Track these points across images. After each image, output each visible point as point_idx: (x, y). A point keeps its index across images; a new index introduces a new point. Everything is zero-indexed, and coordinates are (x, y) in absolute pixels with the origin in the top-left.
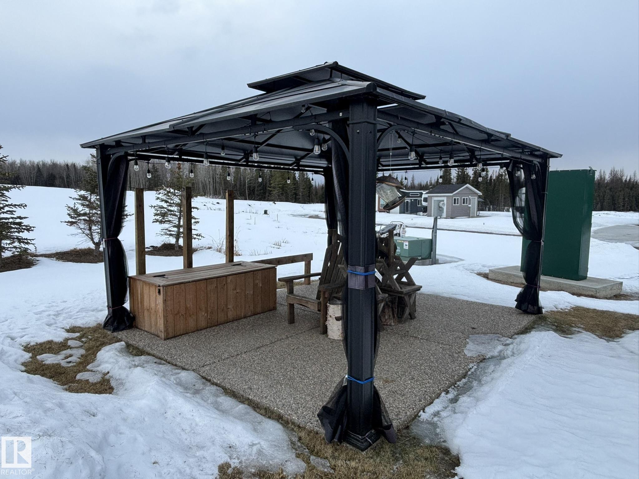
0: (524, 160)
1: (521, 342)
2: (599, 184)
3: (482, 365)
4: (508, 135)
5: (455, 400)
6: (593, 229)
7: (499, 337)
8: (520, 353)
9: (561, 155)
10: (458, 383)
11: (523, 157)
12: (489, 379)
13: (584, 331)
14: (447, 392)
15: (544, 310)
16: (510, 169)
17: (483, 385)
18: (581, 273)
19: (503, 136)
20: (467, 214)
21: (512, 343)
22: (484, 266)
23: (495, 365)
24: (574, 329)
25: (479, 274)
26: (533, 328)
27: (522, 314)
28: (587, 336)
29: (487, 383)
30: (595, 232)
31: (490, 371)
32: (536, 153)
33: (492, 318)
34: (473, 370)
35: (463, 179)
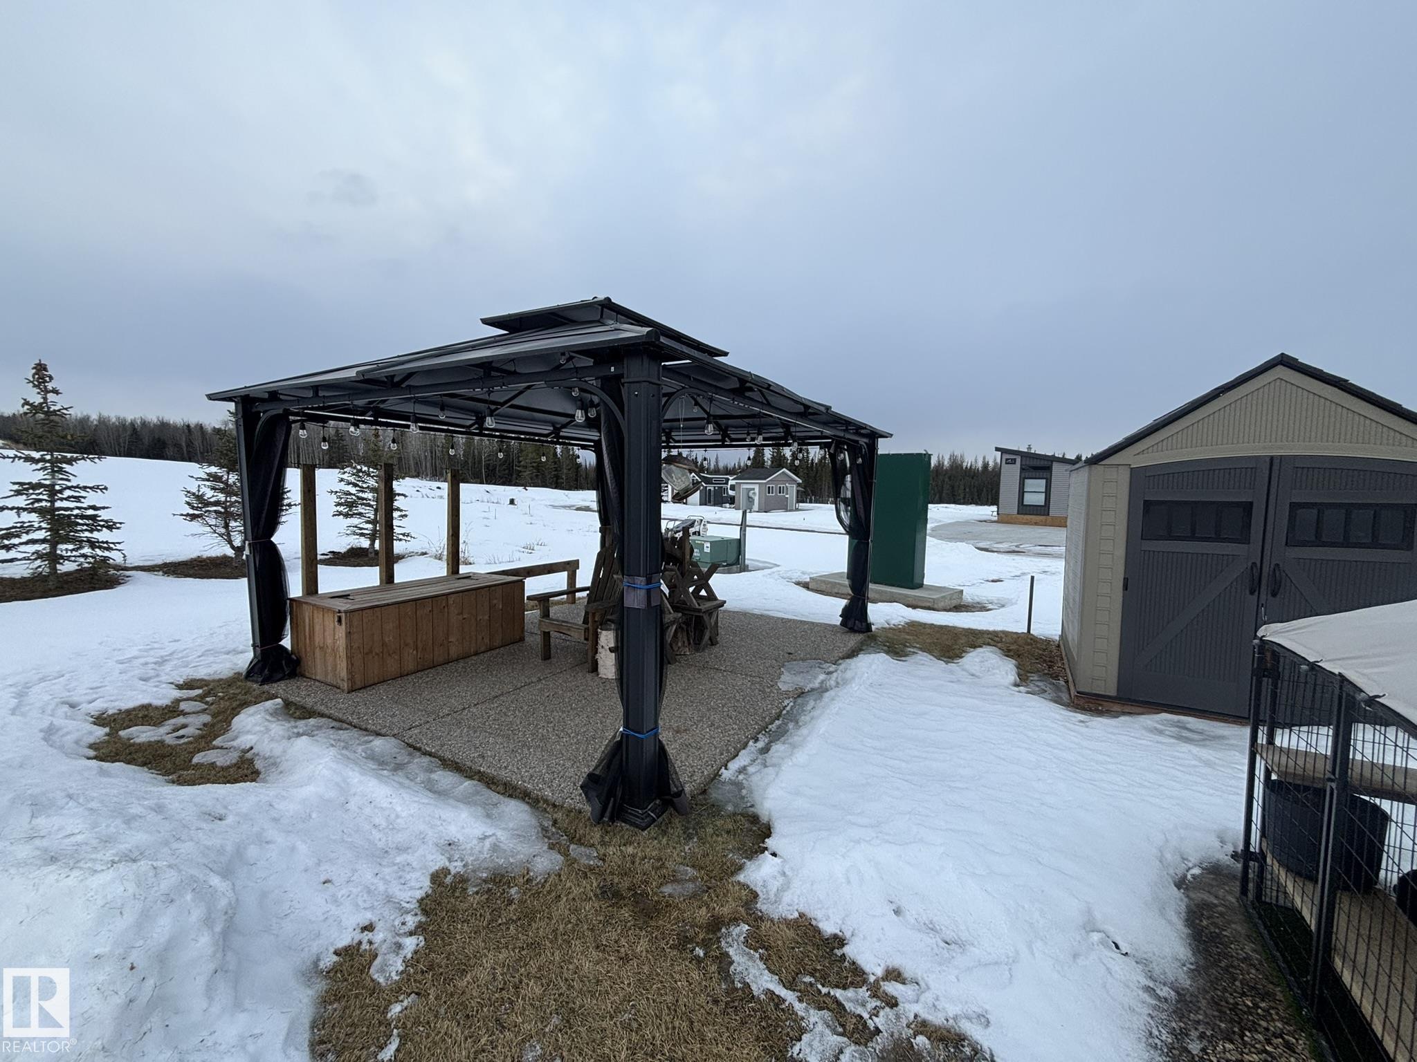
0: (849, 439)
1: (846, 669)
2: (937, 471)
3: (799, 701)
4: (828, 408)
5: (765, 750)
6: (929, 526)
7: (821, 664)
8: (846, 682)
9: (892, 435)
10: (770, 726)
11: (848, 436)
12: (808, 718)
13: (920, 652)
14: (756, 740)
15: (873, 628)
16: (832, 451)
17: (800, 726)
18: (917, 581)
19: (823, 409)
20: (784, 506)
21: (836, 671)
22: (803, 573)
23: (815, 700)
24: (909, 649)
25: (798, 583)
26: (861, 650)
27: (847, 632)
28: (923, 657)
29: (805, 724)
30: (933, 530)
31: (809, 708)
32: (863, 431)
33: (813, 639)
34: (788, 708)
35: (779, 462)
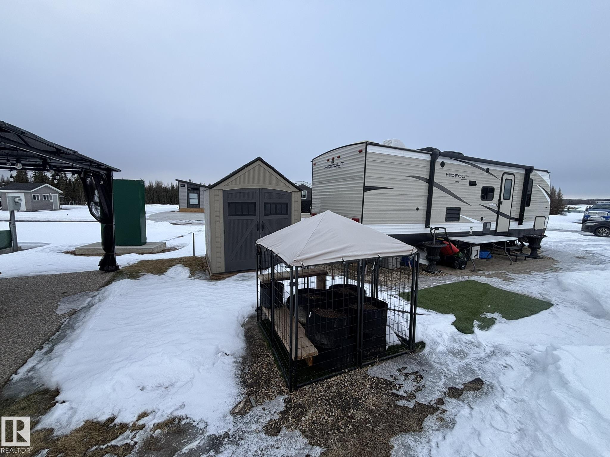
0: (92, 170)
1: (105, 292)
3: (74, 316)
4: (75, 152)
5: (51, 350)
6: (146, 215)
7: (87, 293)
8: (105, 298)
9: (120, 171)
10: (52, 337)
11: (91, 169)
12: (80, 324)
13: (146, 274)
14: (41, 348)
15: (120, 268)
16: (82, 176)
17: (75, 330)
18: (143, 241)
19: (71, 152)
20: (50, 207)
21: (98, 294)
22: (70, 246)
23: (86, 312)
24: (141, 274)
25: (67, 253)
26: (114, 280)
27: (104, 273)
28: (149, 276)
29: (79, 327)
30: (150, 216)
31: (81, 318)
32: (102, 167)
33: (81, 281)
34: (65, 323)
